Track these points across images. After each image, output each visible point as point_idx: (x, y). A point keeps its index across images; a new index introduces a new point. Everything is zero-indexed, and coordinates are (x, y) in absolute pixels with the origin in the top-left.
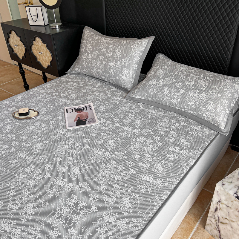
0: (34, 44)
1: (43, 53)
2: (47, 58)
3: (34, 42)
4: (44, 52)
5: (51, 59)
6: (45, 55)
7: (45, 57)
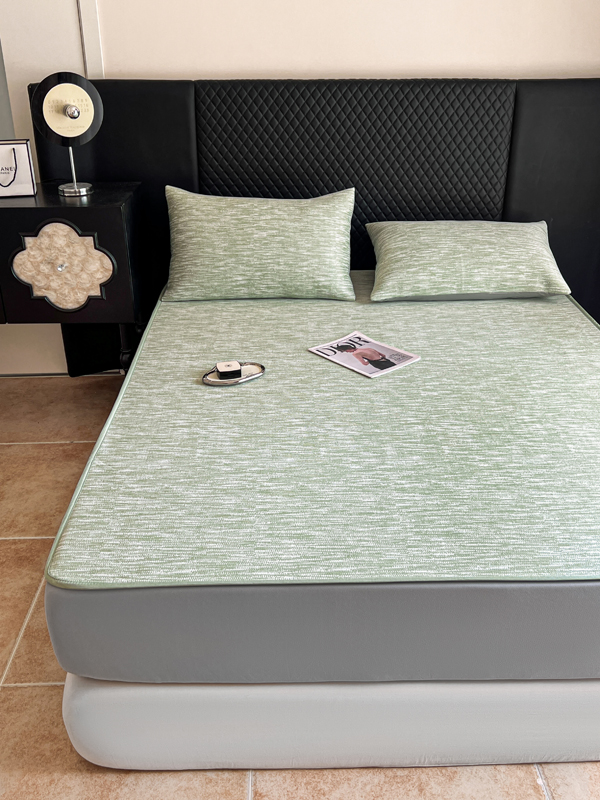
0: (28, 245)
1: (72, 265)
2: (84, 276)
3: (29, 241)
4: (76, 262)
6: (77, 269)
7: (78, 276)
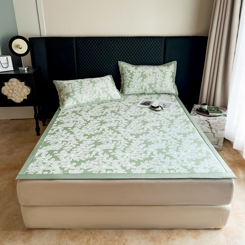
0: (5, 85)
1: (18, 90)
2: (22, 93)
3: (6, 83)
5: (28, 93)
6: (20, 91)
7: (20, 93)
